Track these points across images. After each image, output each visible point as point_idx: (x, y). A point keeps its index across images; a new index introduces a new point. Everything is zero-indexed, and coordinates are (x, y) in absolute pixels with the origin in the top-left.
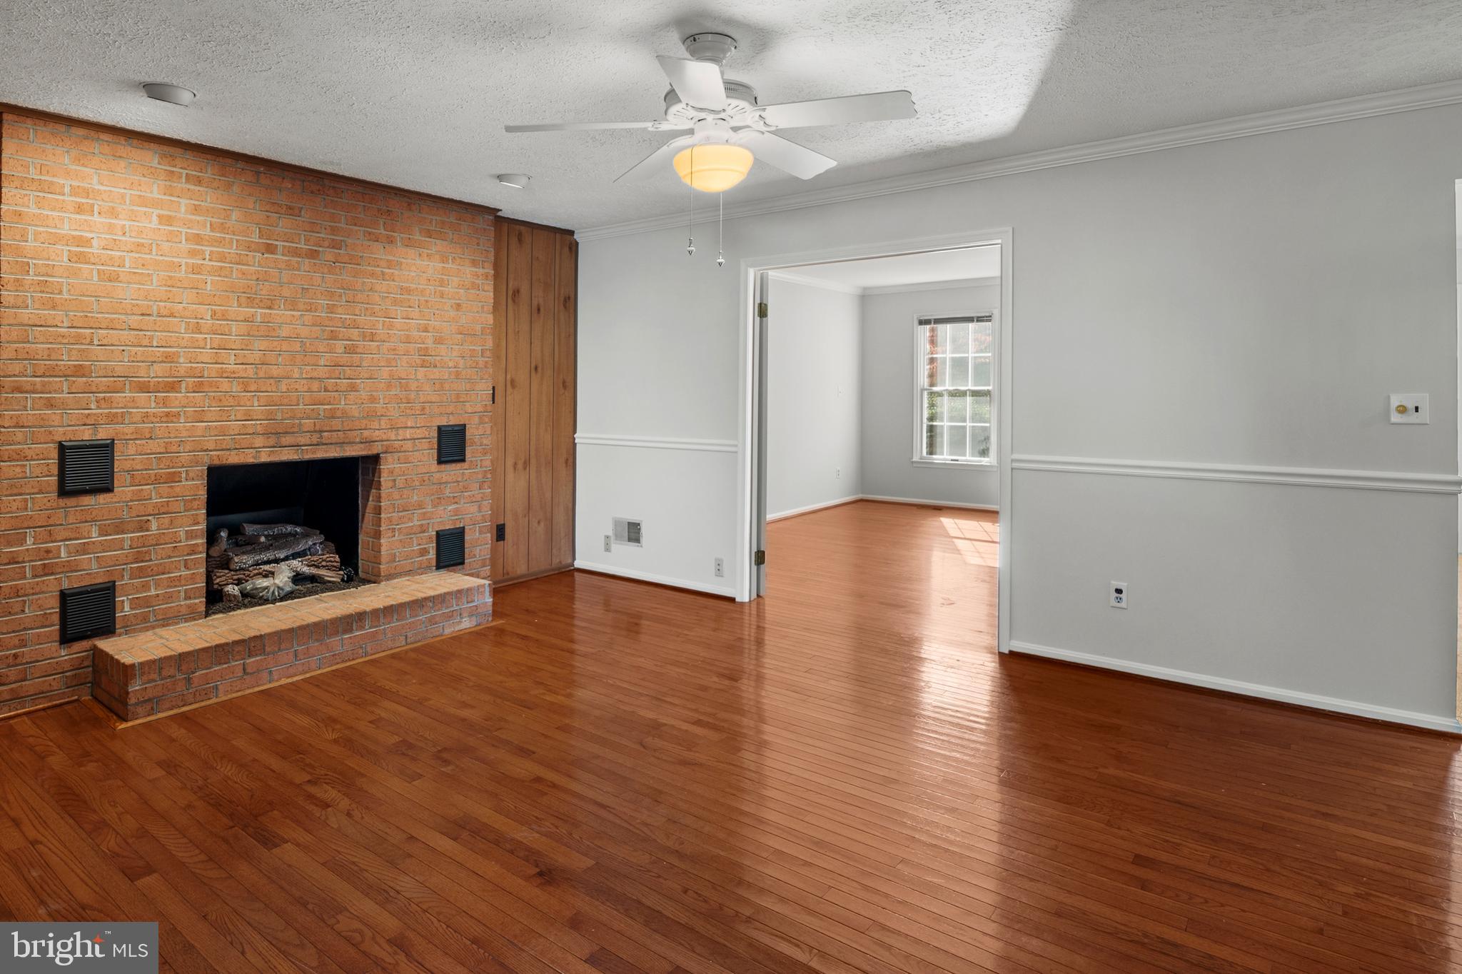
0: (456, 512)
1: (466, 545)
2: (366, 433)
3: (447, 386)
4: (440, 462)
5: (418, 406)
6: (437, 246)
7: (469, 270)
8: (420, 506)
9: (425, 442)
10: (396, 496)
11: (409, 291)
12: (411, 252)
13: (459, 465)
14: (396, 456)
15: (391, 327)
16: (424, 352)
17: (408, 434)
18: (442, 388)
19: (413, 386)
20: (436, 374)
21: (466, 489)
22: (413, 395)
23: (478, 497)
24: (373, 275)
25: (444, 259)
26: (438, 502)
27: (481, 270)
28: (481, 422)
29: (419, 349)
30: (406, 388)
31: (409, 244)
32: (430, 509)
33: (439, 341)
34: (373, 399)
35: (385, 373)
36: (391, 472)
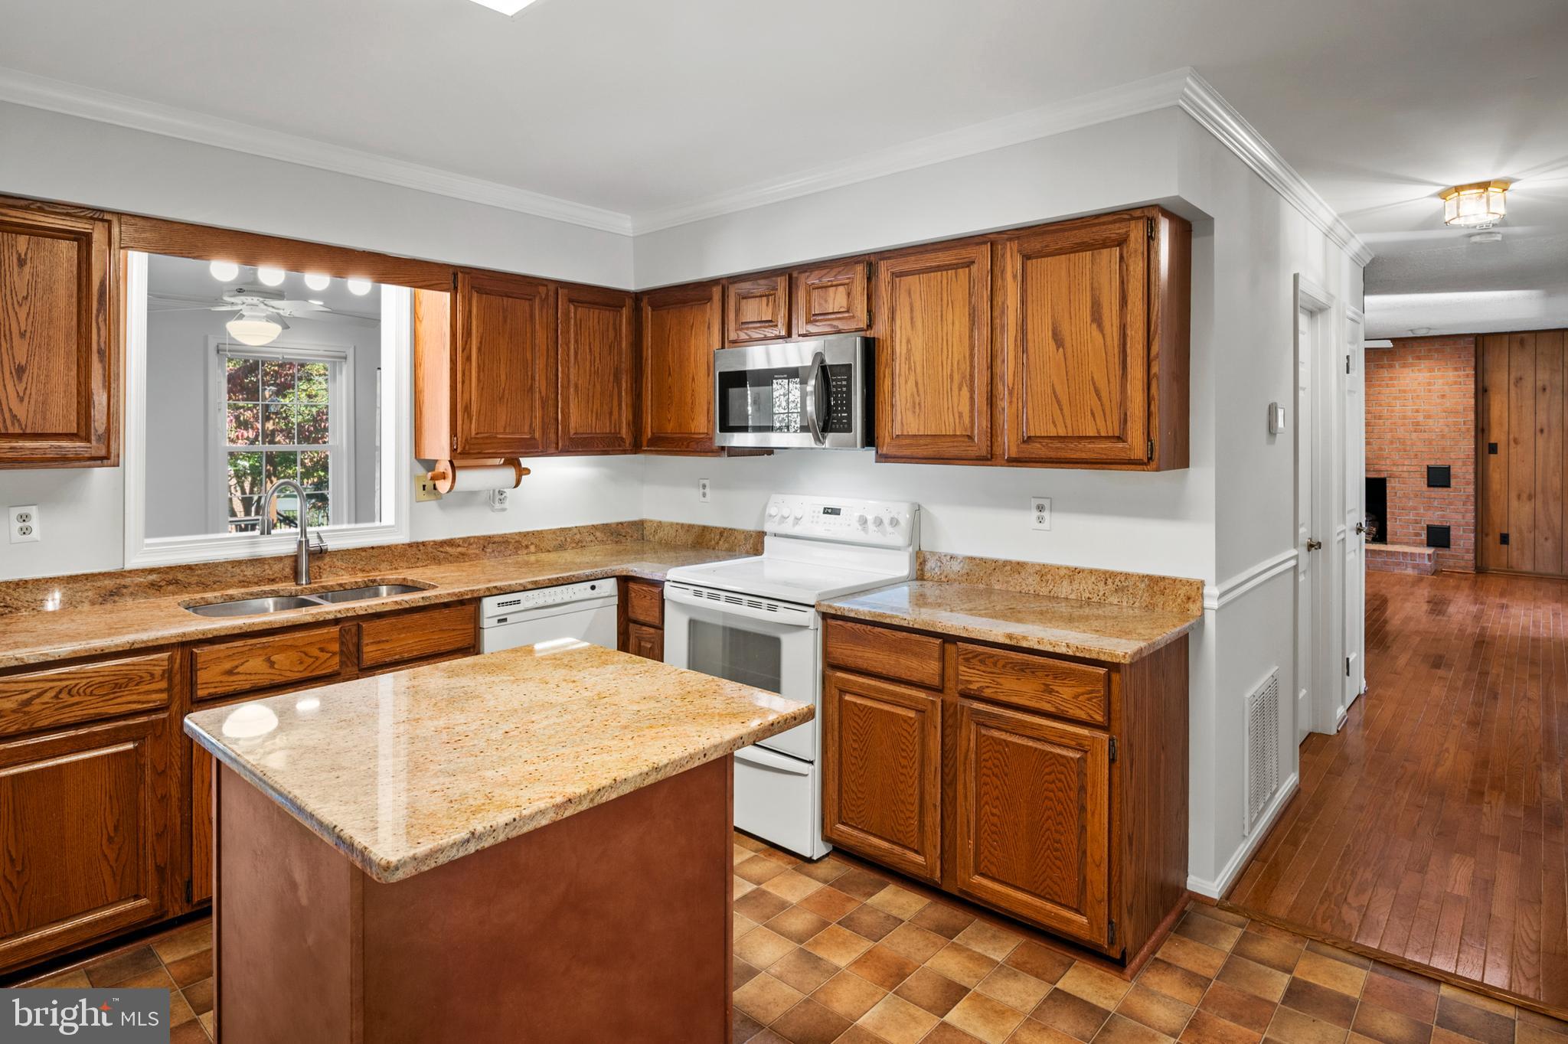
0: (1443, 516)
1: (1451, 537)
2: (1377, 467)
3: (1434, 443)
4: (1429, 486)
5: (1412, 454)
6: (1424, 364)
7: (1451, 375)
8: (1415, 508)
9: (1418, 475)
10: (1397, 500)
11: (1405, 391)
12: (1406, 370)
13: (1445, 489)
14: (1397, 480)
15: (1392, 411)
16: (1418, 424)
17: (1405, 468)
18: (1431, 444)
19: (1409, 443)
20: (1426, 435)
21: (1451, 504)
22: (1408, 448)
23: (1463, 510)
24: (1380, 386)
25: (1431, 370)
26: (1428, 508)
27: (1463, 373)
28: (1464, 463)
29: (1413, 422)
30: (1404, 443)
31: (1404, 366)
32: (1422, 511)
33: (1429, 417)
34: (1381, 449)
35: (1389, 436)
36: (1394, 488)
